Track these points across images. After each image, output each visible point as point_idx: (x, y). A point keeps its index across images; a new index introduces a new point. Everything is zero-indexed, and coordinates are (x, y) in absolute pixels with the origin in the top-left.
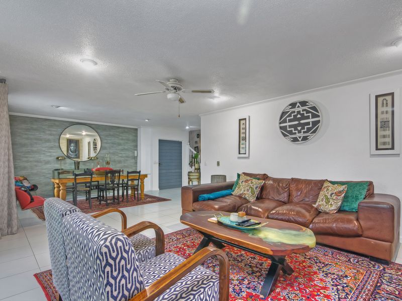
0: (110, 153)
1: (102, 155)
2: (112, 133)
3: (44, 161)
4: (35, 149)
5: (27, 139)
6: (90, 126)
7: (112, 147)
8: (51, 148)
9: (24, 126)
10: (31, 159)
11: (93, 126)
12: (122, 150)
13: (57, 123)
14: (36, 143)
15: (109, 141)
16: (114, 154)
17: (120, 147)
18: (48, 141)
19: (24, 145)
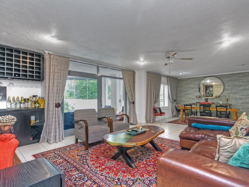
0: (231, 93)
1: (225, 94)
2: (233, 79)
3: (192, 98)
4: (188, 93)
5: (185, 88)
6: (216, 77)
7: (234, 88)
8: (195, 92)
9: (184, 83)
10: (187, 97)
11: (218, 76)
12: (243, 90)
13: (198, 79)
14: (189, 90)
15: (231, 85)
16: (235, 93)
17: (241, 88)
18: (194, 88)
19: (184, 91)
